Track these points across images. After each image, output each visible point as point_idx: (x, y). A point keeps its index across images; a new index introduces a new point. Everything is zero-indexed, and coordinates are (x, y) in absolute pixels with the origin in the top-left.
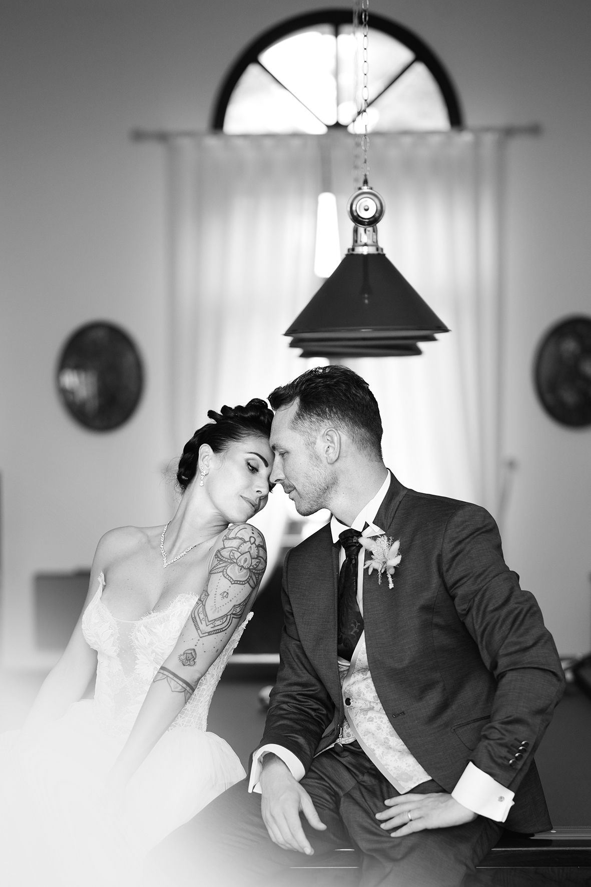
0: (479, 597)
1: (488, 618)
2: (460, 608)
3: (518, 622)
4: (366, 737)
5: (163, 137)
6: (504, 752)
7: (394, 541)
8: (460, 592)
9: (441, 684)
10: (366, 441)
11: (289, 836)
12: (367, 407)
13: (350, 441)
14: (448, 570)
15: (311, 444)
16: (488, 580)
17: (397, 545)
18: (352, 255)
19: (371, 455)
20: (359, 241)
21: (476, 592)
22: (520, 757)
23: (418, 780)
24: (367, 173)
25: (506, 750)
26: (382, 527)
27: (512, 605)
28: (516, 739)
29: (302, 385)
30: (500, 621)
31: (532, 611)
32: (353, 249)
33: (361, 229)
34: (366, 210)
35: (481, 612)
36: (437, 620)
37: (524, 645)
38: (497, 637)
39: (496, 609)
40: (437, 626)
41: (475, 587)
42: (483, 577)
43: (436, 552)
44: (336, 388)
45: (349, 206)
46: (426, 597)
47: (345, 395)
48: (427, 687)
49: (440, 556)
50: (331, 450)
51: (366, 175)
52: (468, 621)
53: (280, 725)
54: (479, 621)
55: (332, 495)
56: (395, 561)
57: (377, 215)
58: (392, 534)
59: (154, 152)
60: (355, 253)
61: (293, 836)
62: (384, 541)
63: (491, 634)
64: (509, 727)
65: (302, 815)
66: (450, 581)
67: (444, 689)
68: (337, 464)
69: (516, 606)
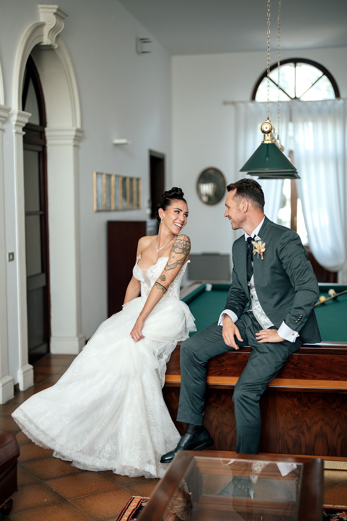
0: (289, 264)
1: (292, 272)
2: (284, 267)
3: (302, 273)
4: (255, 311)
5: (234, 103)
6: (294, 318)
7: (264, 242)
8: (284, 262)
9: (279, 293)
10: (258, 206)
11: (230, 343)
12: (259, 195)
13: (251, 206)
14: (280, 254)
15: (238, 206)
16: (292, 258)
17: (264, 244)
18: (263, 143)
19: (259, 211)
20: (265, 139)
21: (289, 262)
22: (299, 321)
23: (270, 325)
24: (269, 116)
25: (295, 318)
26: (260, 237)
27: (300, 267)
28: (298, 314)
29: (238, 184)
30: (296, 273)
31: (308, 269)
32: (263, 142)
33: (266, 135)
34: (266, 128)
35: (290, 269)
36: (277, 271)
37: (304, 282)
38: (295, 278)
39: (295, 268)
40: (277, 273)
41: (288, 261)
42: (291, 257)
43: (275, 248)
44: (249, 187)
45: (261, 127)
46: (272, 263)
47: (252, 190)
48: (274, 294)
49: (277, 250)
50: (245, 208)
51: (268, 116)
52: (287, 272)
53: (231, 302)
54: (290, 272)
55: (244, 224)
56: (263, 250)
57: (270, 130)
58: (263, 240)
59: (231, 108)
60: (264, 143)
61: (231, 343)
62: (260, 243)
63: (293, 277)
64: (297, 310)
65: (235, 336)
66: (281, 258)
67: (281, 295)
68: (246, 213)
69: (302, 268)
